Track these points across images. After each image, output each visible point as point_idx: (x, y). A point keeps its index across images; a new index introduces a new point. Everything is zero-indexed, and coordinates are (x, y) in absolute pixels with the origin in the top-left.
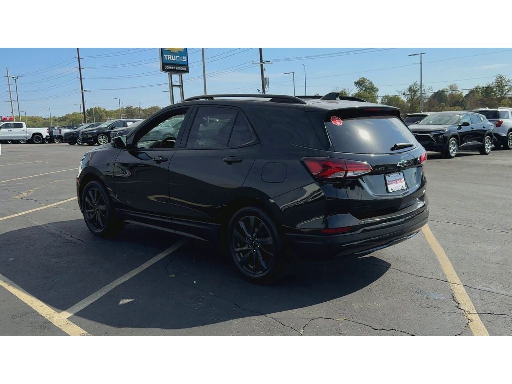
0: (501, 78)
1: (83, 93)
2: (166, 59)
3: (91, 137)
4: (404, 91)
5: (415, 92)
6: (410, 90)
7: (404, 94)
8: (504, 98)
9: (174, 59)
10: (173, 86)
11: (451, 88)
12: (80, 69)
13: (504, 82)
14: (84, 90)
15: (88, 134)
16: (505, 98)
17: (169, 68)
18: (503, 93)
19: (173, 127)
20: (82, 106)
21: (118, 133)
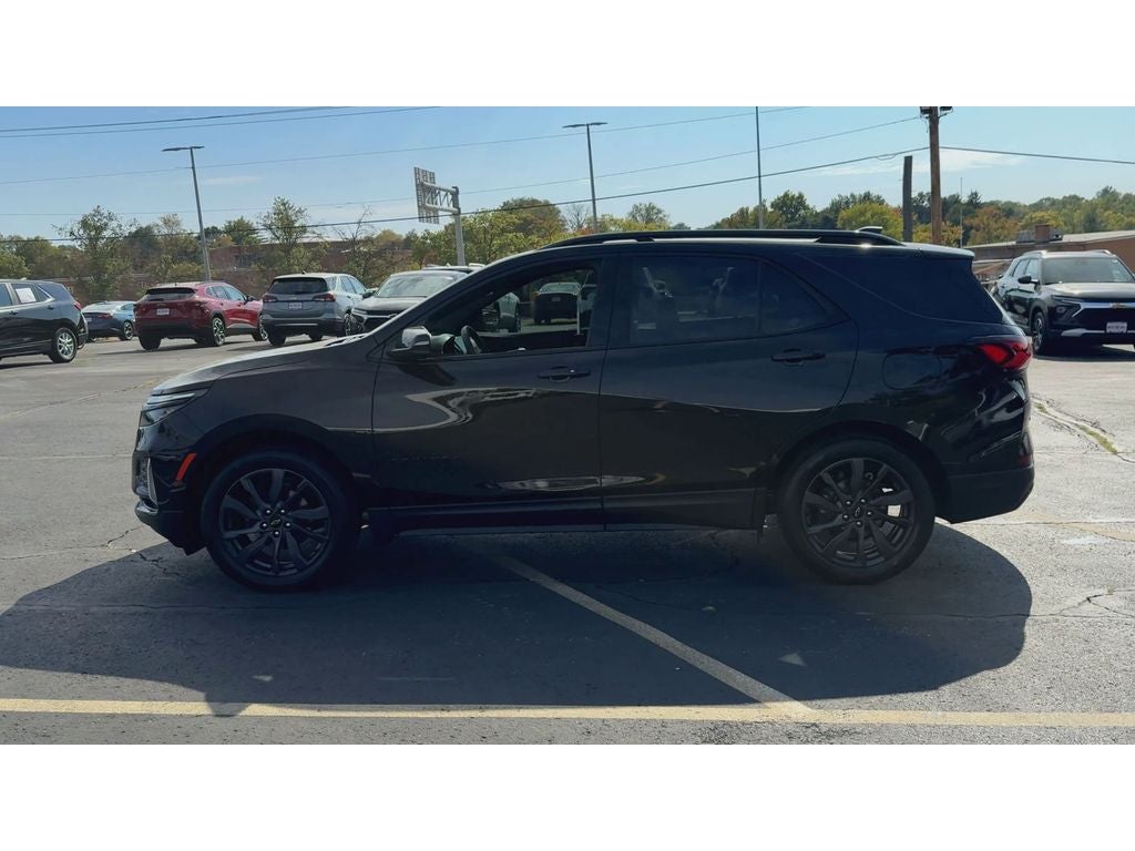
0: (284, 204)
4: (69, 227)
5: (100, 229)
6: (85, 224)
7: (72, 233)
8: (295, 244)
11: (166, 222)
13: (290, 212)
16: (297, 245)
18: (291, 235)
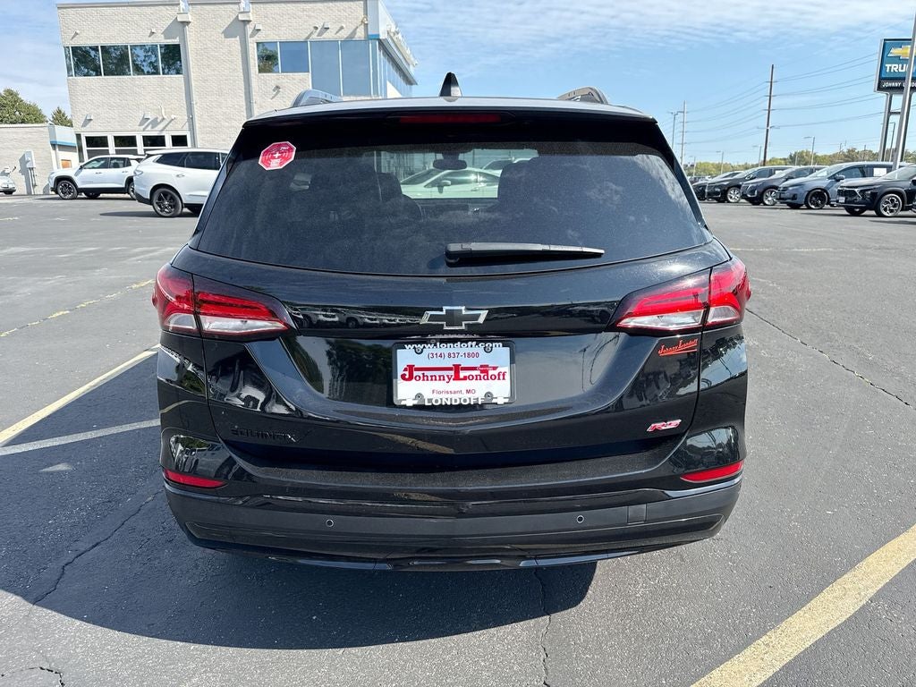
1: (767, 130)
2: (888, 71)
3: (719, 190)
9: (902, 69)
10: (890, 113)
12: (770, 97)
14: (770, 125)
15: (716, 187)
17: (890, 85)
19: (829, 178)
20: (763, 148)
21: (750, 186)
